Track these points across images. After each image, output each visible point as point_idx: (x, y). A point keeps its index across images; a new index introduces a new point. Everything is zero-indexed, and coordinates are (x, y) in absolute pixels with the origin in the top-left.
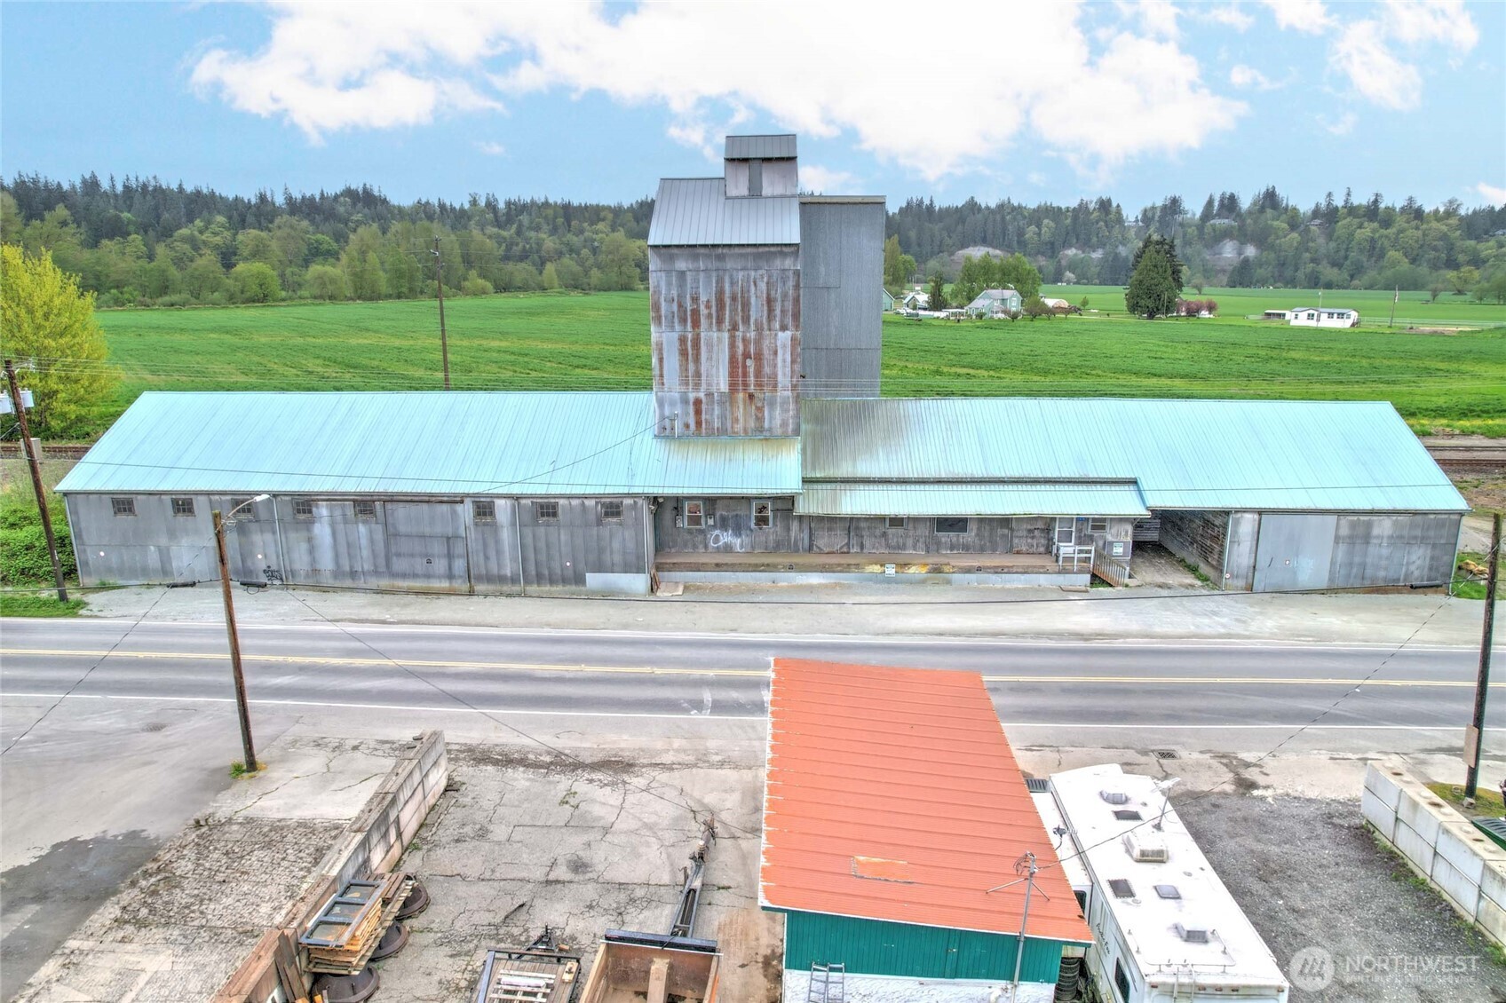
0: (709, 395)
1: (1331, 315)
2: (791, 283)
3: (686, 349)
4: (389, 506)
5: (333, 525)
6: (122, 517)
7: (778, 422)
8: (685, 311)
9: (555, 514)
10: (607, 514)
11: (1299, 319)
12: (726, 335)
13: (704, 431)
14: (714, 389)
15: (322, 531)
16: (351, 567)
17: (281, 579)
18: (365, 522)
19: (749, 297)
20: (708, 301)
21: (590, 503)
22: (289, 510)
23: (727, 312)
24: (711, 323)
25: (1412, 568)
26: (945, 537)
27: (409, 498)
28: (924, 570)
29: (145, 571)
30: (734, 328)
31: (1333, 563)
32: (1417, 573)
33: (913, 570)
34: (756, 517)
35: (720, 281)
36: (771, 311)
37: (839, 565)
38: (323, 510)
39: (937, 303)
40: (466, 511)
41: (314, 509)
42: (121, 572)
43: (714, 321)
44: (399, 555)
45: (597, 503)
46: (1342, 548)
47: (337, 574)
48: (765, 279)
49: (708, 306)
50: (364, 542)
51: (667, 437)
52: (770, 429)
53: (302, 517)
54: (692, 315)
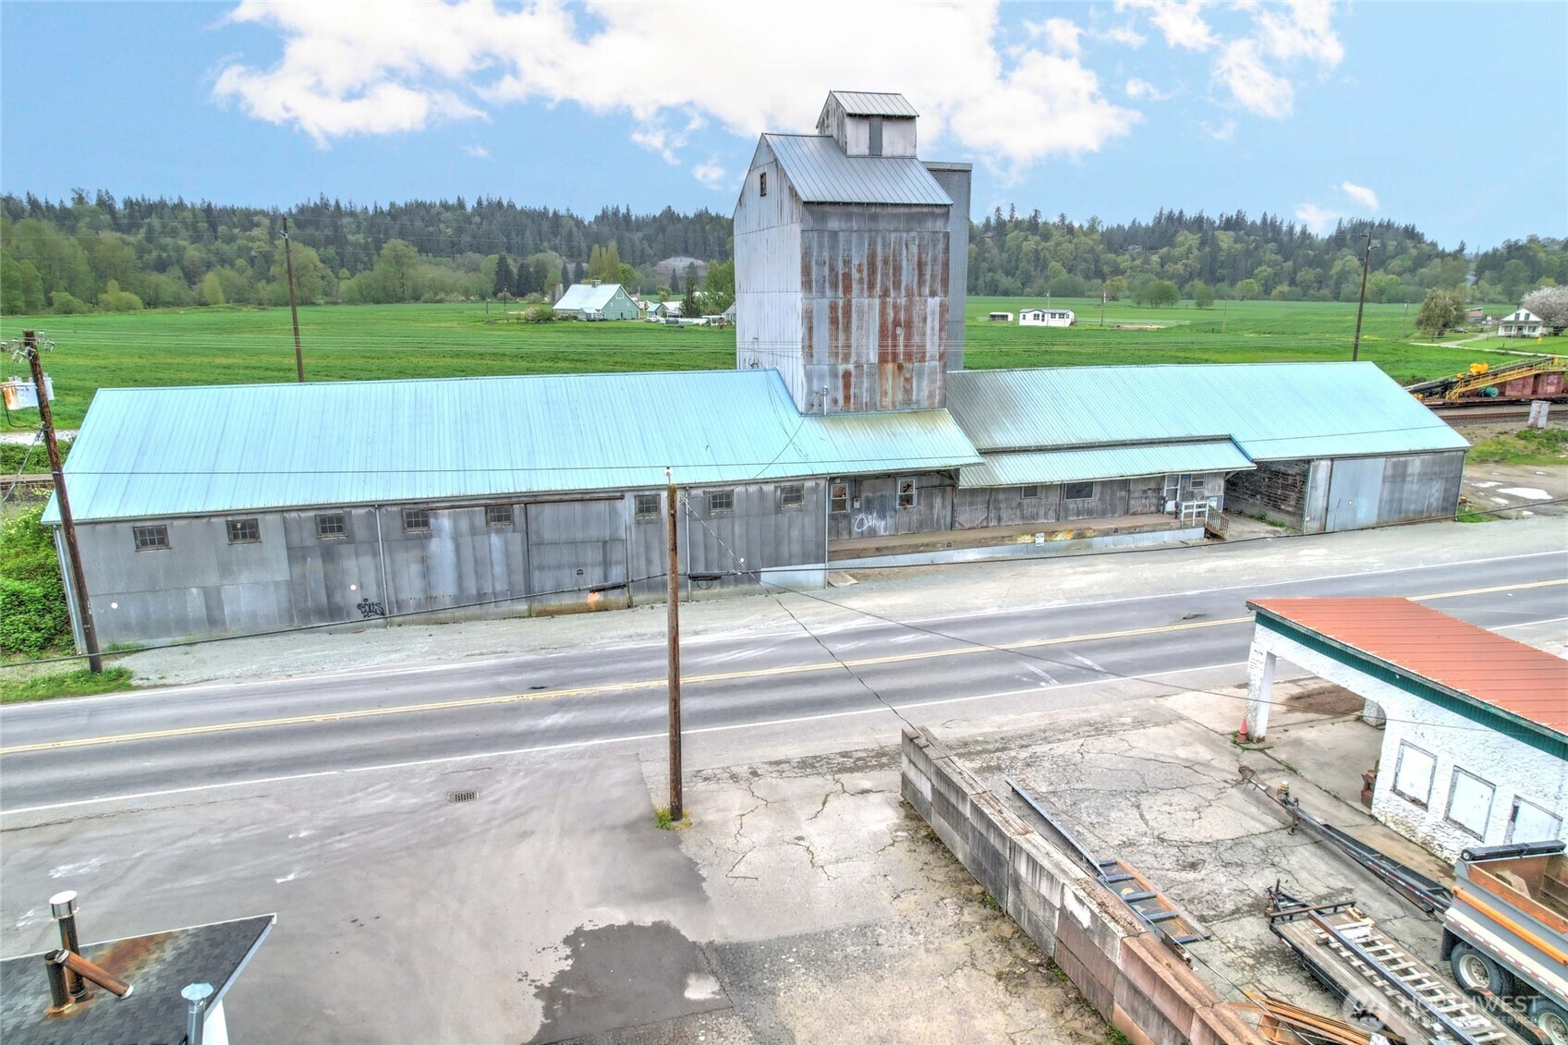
0: (859, 366)
1: (1053, 315)
2: (941, 246)
3: (837, 317)
4: (532, 509)
5: (456, 538)
6: (150, 553)
7: (925, 393)
8: (837, 276)
9: (729, 505)
10: (787, 500)
11: (1028, 320)
12: (877, 301)
13: (852, 406)
14: (863, 360)
15: (442, 548)
16: (494, 588)
17: (383, 614)
18: (498, 531)
19: (901, 261)
20: (860, 265)
21: (769, 488)
22: (398, 523)
23: (879, 277)
24: (862, 289)
25: (1432, 499)
26: (1072, 504)
27: (558, 497)
28: (1069, 536)
29: (182, 624)
30: (885, 294)
31: (1380, 501)
32: (1435, 504)
33: (1060, 537)
34: (901, 496)
35: (872, 243)
36: (921, 275)
37: (993, 538)
38: (444, 522)
39: (691, 309)
40: (628, 508)
41: (432, 521)
42: (144, 629)
43: (866, 286)
44: (541, 568)
45: (776, 488)
46: (1388, 485)
47: (461, 601)
48: (917, 242)
49: (860, 271)
50: (497, 556)
51: (815, 415)
52: (918, 402)
53: (415, 531)
54: (844, 280)
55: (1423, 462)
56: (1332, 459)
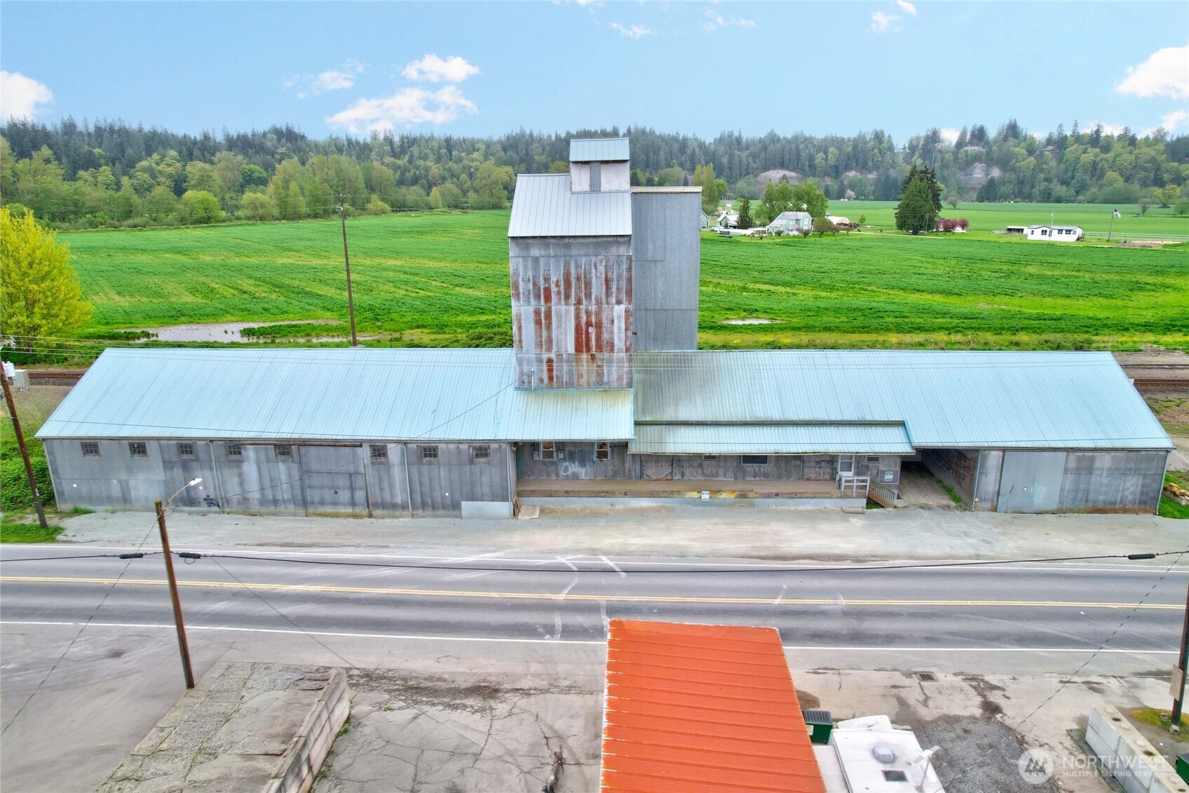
0: (559, 355)
1: (1060, 231)
2: (624, 266)
3: (541, 320)
4: (303, 449)
5: (258, 463)
6: (90, 457)
7: (615, 377)
8: (539, 289)
9: (435, 456)
10: (477, 455)
11: (1034, 235)
12: (572, 308)
13: (555, 384)
14: (563, 351)
15: (250, 469)
16: (274, 496)
17: (218, 506)
18: (283, 461)
19: (591, 278)
20: (557, 281)
21: (464, 447)
22: (223, 452)
23: (573, 290)
24: (560, 299)
25: (1127, 493)
26: (750, 467)
27: (318, 443)
28: (733, 496)
29: (109, 500)
30: (579, 302)
31: (1062, 490)
32: (1130, 497)
33: (724, 496)
34: (598, 452)
35: (567, 266)
36: (608, 288)
37: (664, 492)
38: (250, 453)
39: (744, 223)
40: (365, 452)
41: (243, 451)
42: (90, 500)
43: (563, 297)
44: (311, 487)
45: (469, 447)
46: (1070, 477)
47: (263, 502)
48: (604, 264)
49: (557, 285)
50: (284, 477)
51: (525, 389)
52: (608, 383)
53: (234, 457)
54: (545, 293)
55: (1114, 458)
56: (1004, 450)
